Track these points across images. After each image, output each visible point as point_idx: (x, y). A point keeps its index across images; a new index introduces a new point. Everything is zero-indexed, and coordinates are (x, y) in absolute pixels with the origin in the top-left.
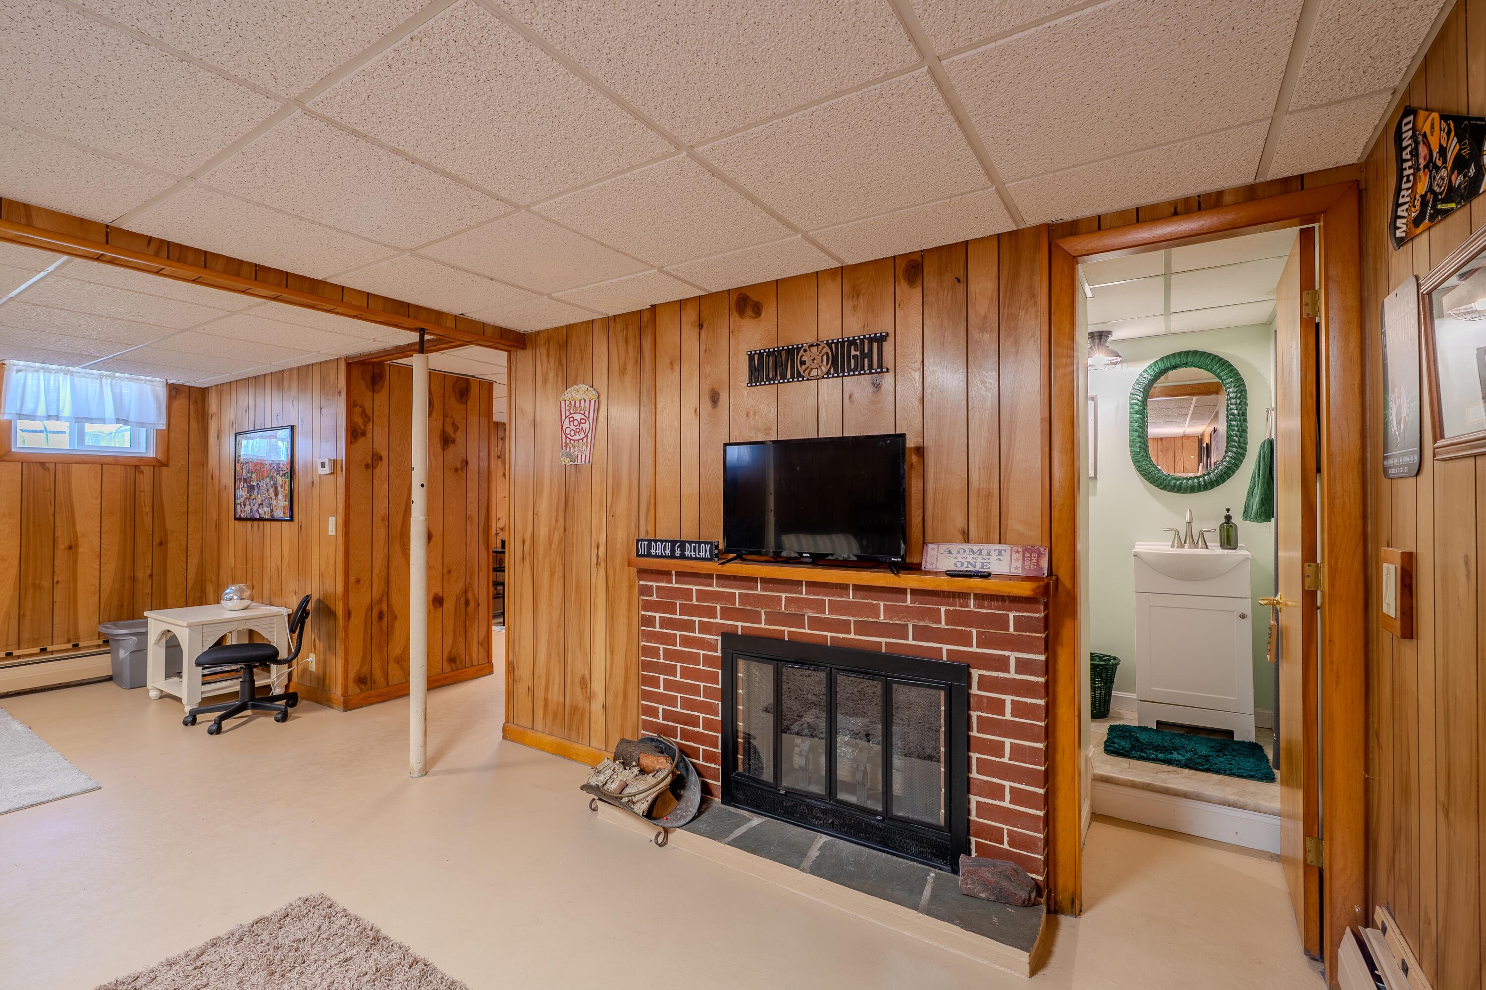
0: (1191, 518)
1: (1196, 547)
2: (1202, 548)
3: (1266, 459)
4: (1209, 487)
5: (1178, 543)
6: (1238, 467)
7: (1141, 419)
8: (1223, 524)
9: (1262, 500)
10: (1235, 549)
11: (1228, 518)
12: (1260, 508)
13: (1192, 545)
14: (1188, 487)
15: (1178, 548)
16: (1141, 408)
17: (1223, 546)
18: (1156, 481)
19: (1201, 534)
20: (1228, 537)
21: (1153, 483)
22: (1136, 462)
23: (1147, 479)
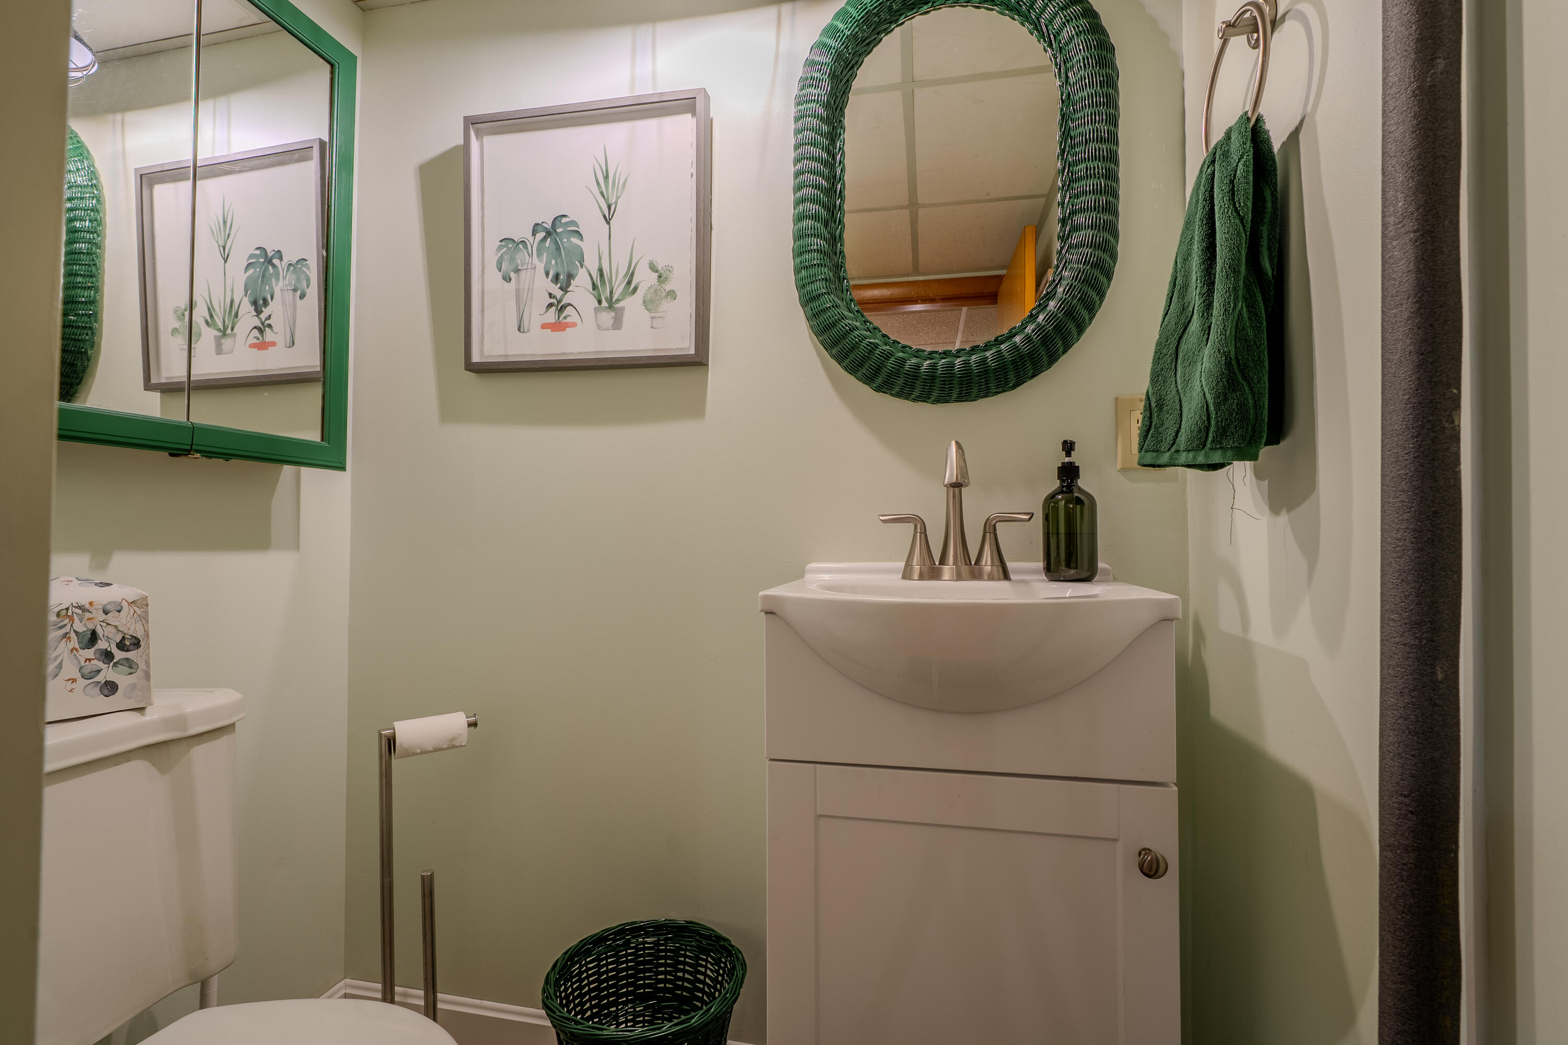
0: (963, 469)
1: (976, 575)
2: (991, 578)
3: (1240, 197)
4: (1012, 376)
5: (922, 563)
6: (1092, 309)
7: (825, 163)
8: (1052, 496)
9: (1228, 364)
10: (1088, 579)
11: (1069, 473)
12: (1222, 398)
13: (965, 569)
14: (952, 375)
15: (921, 577)
16: (825, 128)
17: (1053, 571)
18: (865, 359)
19: (990, 529)
20: (1071, 536)
21: (853, 369)
22: (808, 300)
23: (840, 358)
